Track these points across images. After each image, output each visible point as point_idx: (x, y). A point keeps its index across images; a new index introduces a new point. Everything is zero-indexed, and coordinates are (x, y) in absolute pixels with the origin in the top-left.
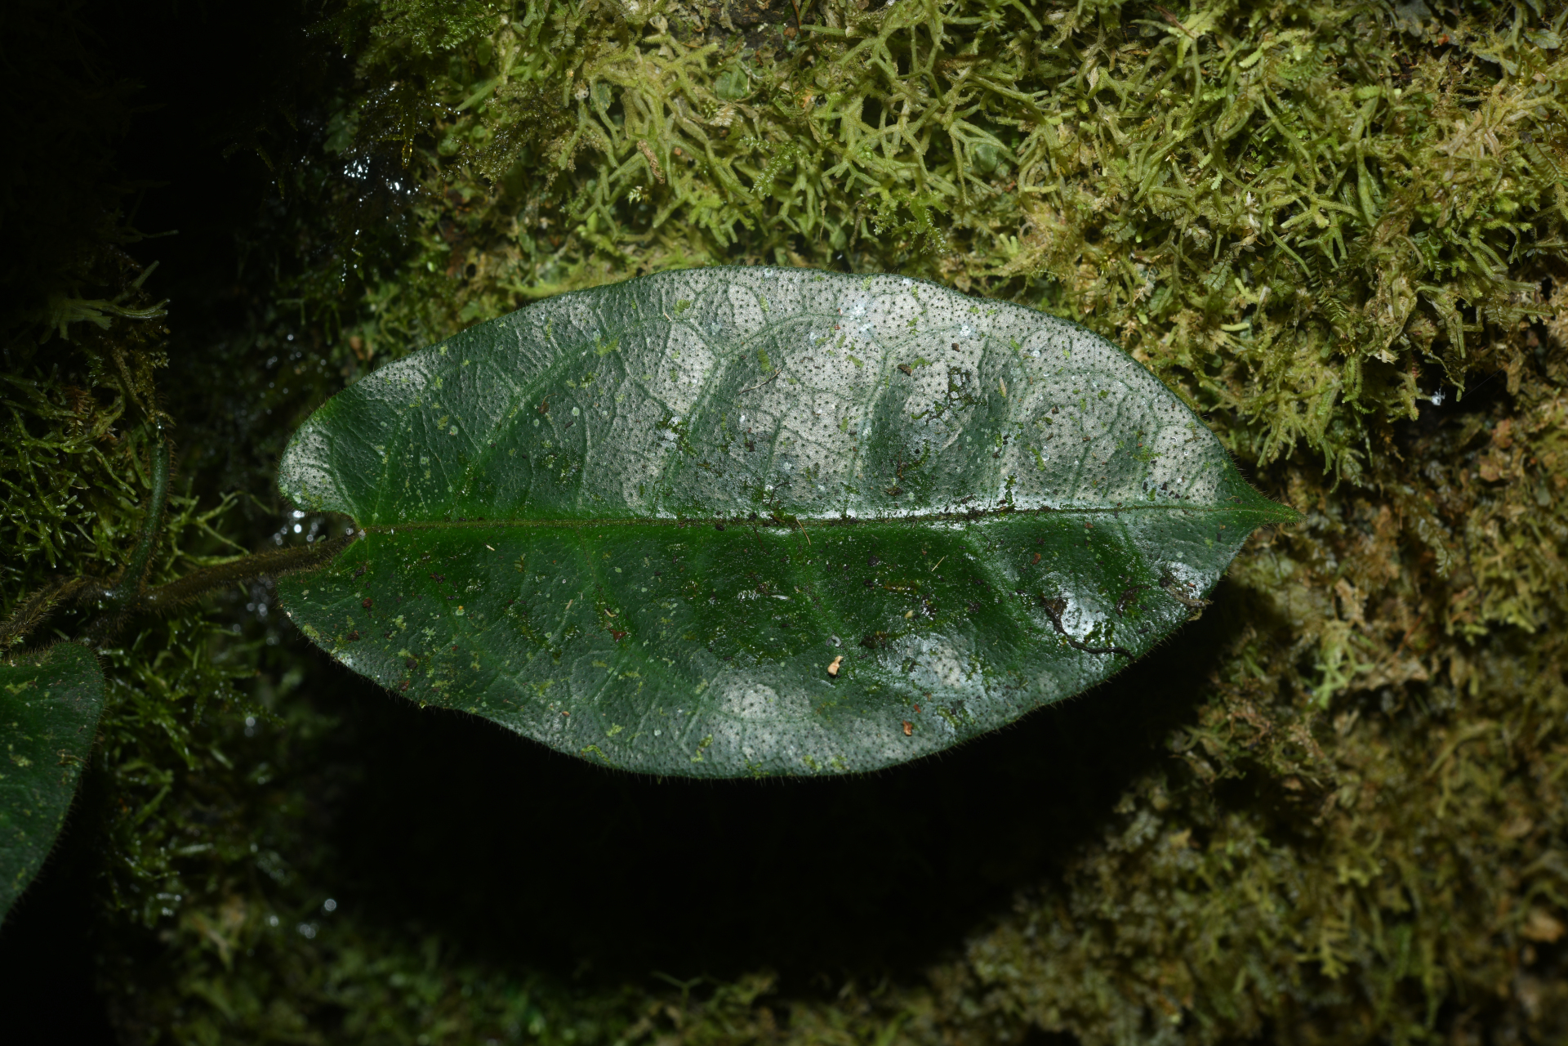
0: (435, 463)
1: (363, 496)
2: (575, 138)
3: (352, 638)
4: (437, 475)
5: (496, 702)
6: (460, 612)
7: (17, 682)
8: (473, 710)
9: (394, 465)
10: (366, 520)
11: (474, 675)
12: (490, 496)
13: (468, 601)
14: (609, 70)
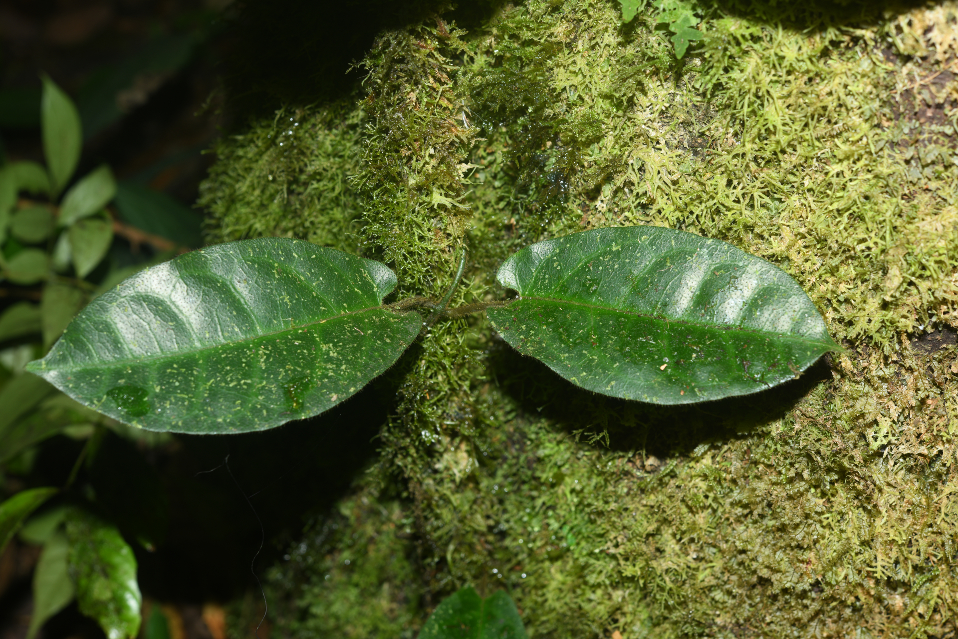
0: (550, 278)
1: (524, 287)
2: (625, 177)
3: (506, 329)
4: (550, 282)
5: (546, 357)
6: (544, 327)
7: (394, 318)
8: (538, 358)
9: (537, 276)
10: (523, 294)
11: (543, 348)
12: (565, 292)
13: (548, 324)
14: (641, 155)
